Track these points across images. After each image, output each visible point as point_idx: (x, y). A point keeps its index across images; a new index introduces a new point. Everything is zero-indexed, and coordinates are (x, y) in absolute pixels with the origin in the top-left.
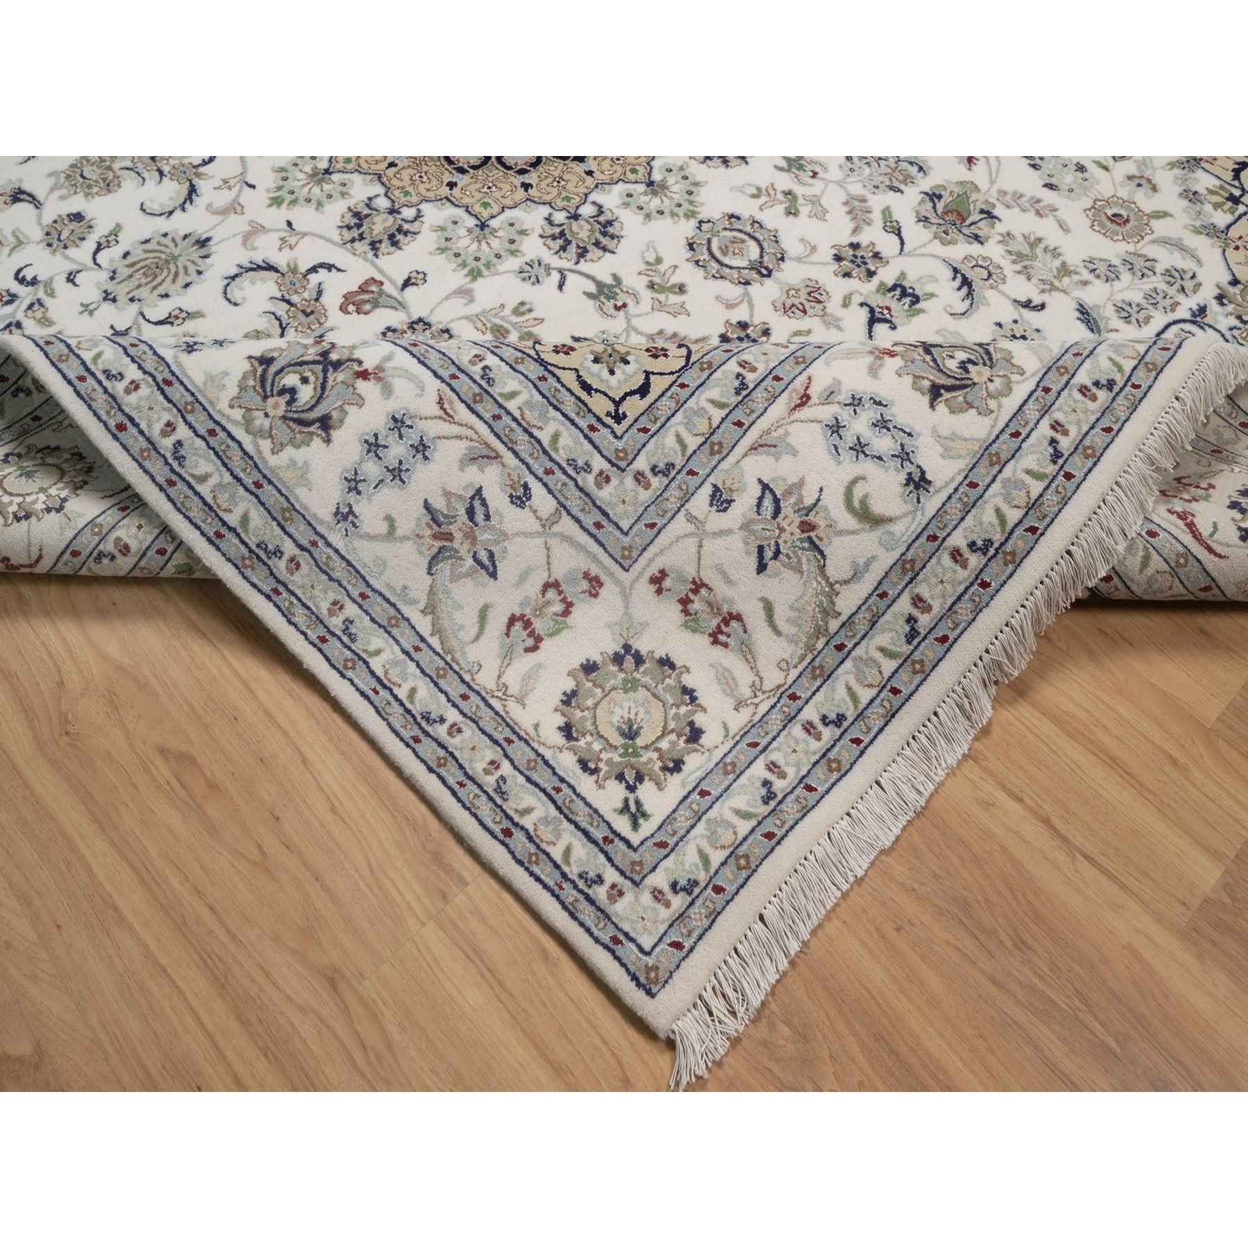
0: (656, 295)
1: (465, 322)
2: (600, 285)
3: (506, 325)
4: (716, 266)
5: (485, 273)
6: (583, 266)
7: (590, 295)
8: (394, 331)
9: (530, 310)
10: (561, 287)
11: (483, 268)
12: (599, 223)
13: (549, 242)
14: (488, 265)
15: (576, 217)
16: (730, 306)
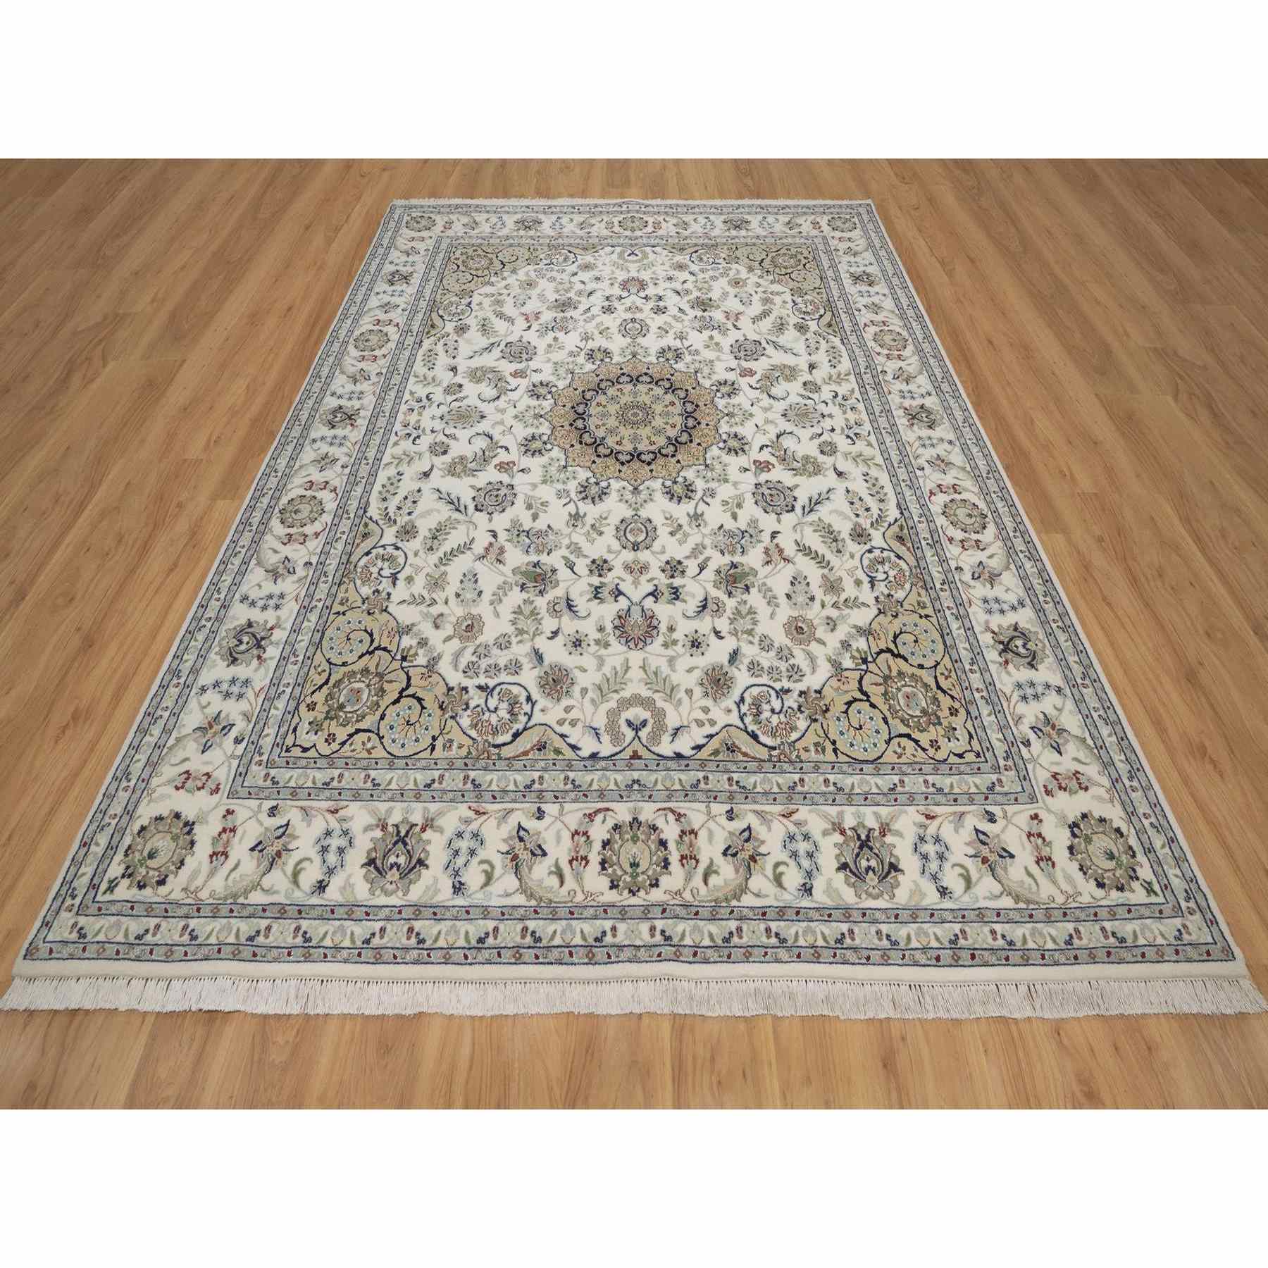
0: (590, 530)
2: (577, 513)
4: (622, 533)
5: (548, 483)
6: (580, 504)
7: (570, 515)
9: (547, 506)
10: (565, 505)
11: (549, 481)
12: (602, 491)
13: (579, 487)
14: (552, 481)
15: (597, 484)
16: (610, 551)
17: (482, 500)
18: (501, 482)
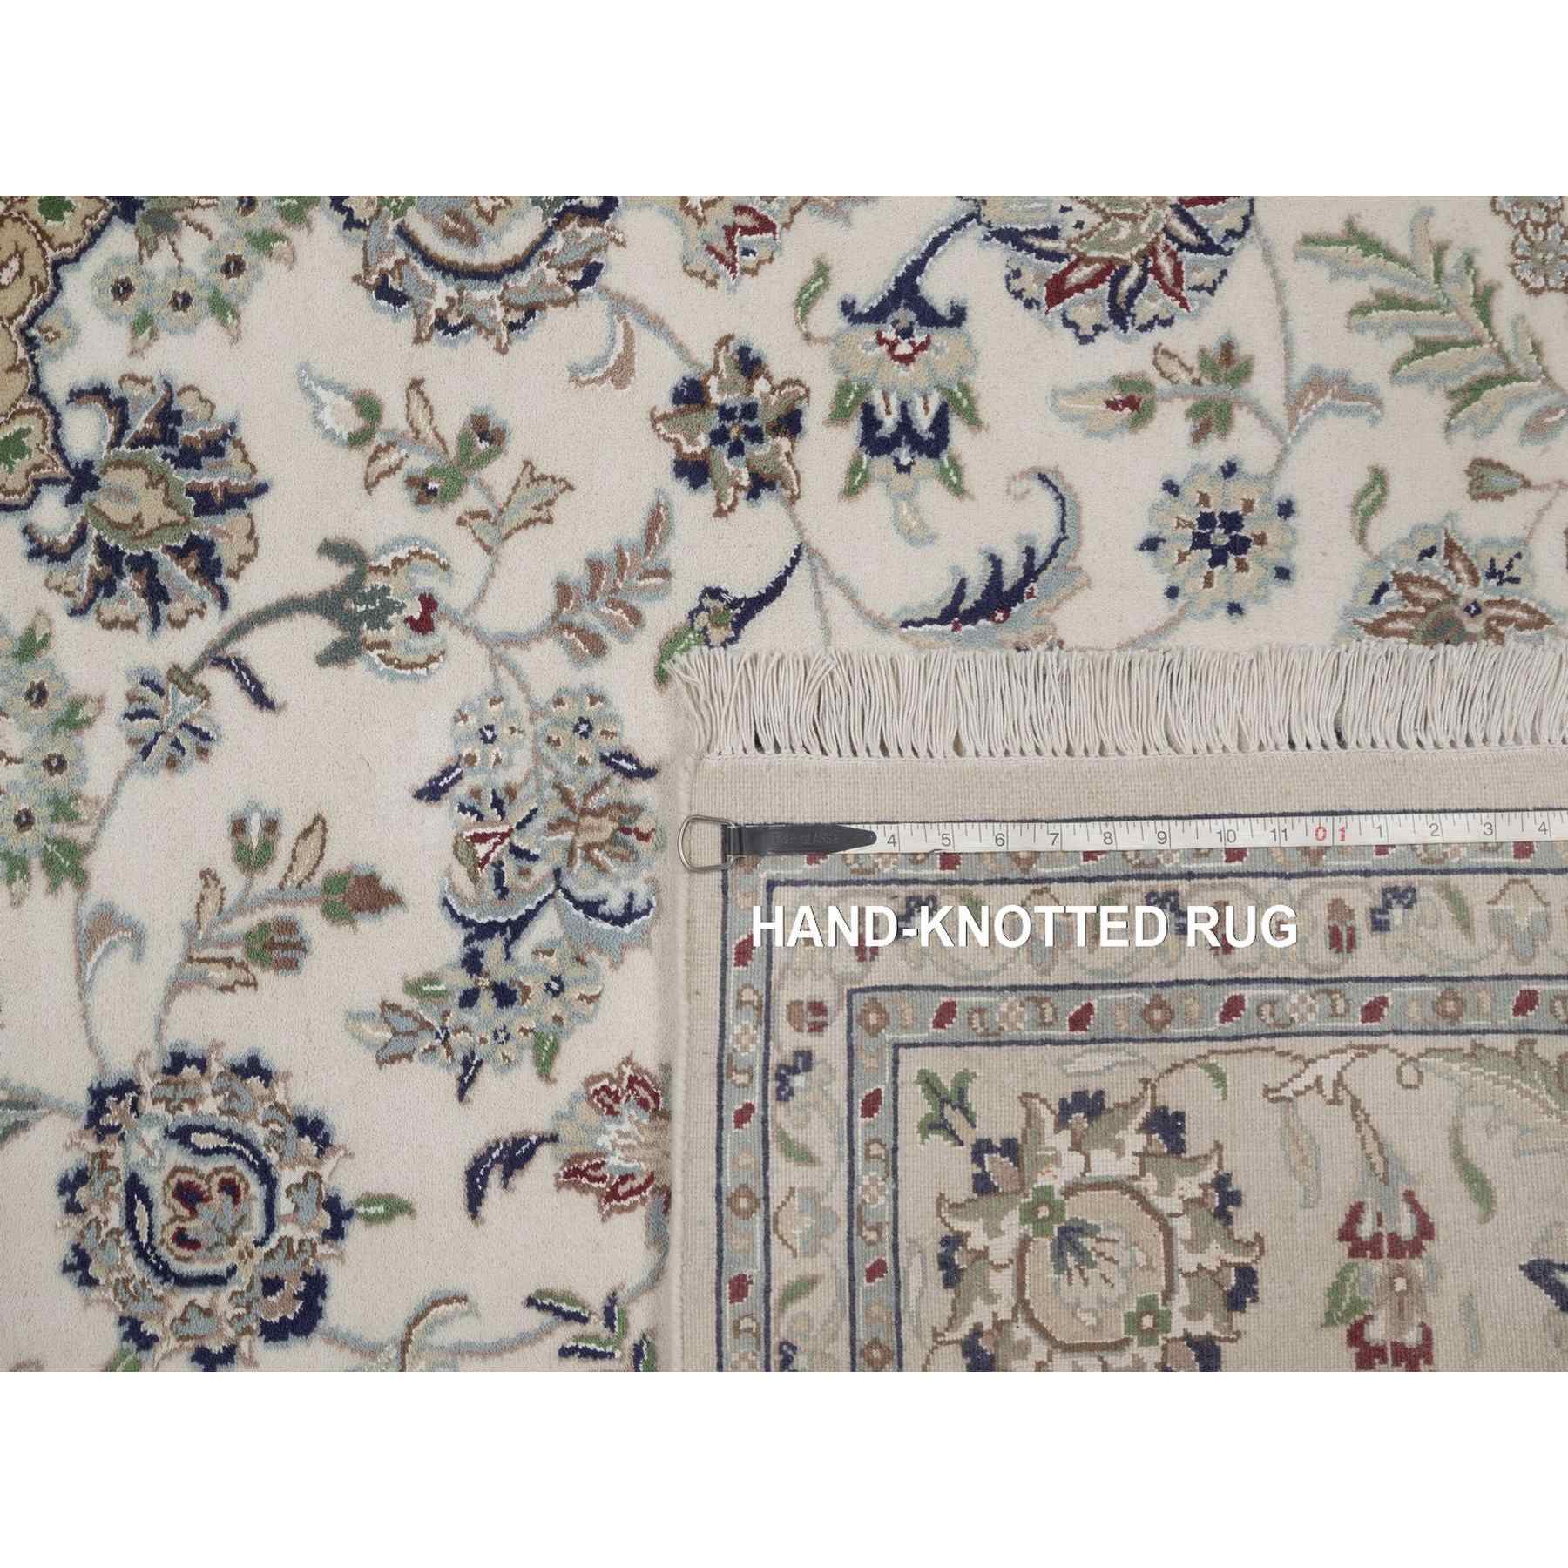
0: (458, 507)
1: (183, 1002)
2: (326, 605)
3: (270, 914)
4: (483, 293)
5: (81, 834)
6: (249, 593)
7: (337, 655)
8: (82, 1177)
9: (271, 826)
10: (262, 700)
11: (60, 829)
12: (149, 441)
13: (110, 607)
14: (63, 809)
15: (82, 480)
16: (621, 372)
17: (225, 1302)
18: (70, 1185)
